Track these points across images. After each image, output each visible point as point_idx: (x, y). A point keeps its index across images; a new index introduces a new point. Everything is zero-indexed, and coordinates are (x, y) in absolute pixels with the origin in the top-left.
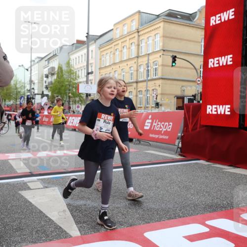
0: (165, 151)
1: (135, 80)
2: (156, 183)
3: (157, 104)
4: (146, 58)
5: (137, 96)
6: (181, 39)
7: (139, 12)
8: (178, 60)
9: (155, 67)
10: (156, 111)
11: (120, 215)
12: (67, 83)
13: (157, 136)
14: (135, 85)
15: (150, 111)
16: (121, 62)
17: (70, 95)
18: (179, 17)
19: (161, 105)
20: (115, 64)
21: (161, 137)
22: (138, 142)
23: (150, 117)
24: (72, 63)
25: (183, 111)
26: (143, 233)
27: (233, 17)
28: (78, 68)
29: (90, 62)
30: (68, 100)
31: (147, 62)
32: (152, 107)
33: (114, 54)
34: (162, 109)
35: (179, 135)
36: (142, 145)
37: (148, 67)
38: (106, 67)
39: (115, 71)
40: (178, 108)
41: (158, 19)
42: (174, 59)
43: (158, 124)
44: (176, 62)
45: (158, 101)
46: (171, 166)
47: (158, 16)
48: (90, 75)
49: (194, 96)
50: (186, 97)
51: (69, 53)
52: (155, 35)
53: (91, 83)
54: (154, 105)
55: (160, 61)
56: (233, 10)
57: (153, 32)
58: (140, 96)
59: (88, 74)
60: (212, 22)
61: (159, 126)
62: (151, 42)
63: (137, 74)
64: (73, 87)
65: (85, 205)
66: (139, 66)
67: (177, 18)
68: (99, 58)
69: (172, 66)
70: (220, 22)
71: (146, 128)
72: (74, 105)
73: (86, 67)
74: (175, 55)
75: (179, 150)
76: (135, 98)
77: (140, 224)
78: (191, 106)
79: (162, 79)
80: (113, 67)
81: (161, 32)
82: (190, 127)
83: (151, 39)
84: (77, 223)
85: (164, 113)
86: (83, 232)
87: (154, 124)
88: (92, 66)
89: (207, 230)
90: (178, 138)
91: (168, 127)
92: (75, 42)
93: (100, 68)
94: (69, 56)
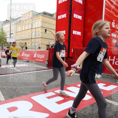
0: (42, 66)
1: (31, 38)
2: (37, 78)
3: (39, 48)
4: (35, 30)
5: (31, 44)
6: (48, 23)
7: (32, 11)
8: (47, 31)
9: (39, 33)
10: (39, 50)
11: (22, 91)
12: (1, 38)
13: (38, 60)
14: (31, 40)
15: (37, 50)
16: (25, 30)
17: (3, 42)
18: (48, 15)
19: (41, 48)
20: (22, 31)
21: (40, 60)
22: (31, 62)
23: (36, 52)
24: (4, 29)
25: (48, 50)
26: (31, 97)
27: (66, 17)
28: (6, 32)
29: (11, 29)
30: (2, 44)
31: (35, 31)
32: (38, 49)
33: (22, 27)
34: (42, 50)
35: (47, 59)
36: (33, 63)
37: (36, 33)
38: (18, 32)
39: (22, 34)
40: (47, 49)
41: (40, 15)
42: (46, 30)
43: (39, 55)
44: (46, 32)
45: (40, 46)
46: (44, 71)
47: (40, 13)
48: (11, 35)
49: (53, 45)
50: (50, 45)
51: (2, 25)
52: (39, 21)
53: (12, 38)
54: (38, 48)
55: (40, 31)
56: (66, 14)
57: (38, 19)
58: (33, 44)
59: (11, 34)
60: (59, 18)
61: (39, 56)
62: (37, 23)
63: (32, 35)
64: (4, 39)
65: (8, 88)
66: (32, 32)
67: (47, 15)
68: (16, 28)
69: (45, 33)
70: (61, 18)
71: (34, 57)
72: (5, 47)
73: (10, 31)
74: (46, 29)
75: (47, 65)
76: (31, 45)
77: (30, 94)
78: (51, 49)
79: (41, 38)
80: (21, 32)
81: (41, 19)
82: (51, 56)
83: (37, 22)
84: (3, 95)
85: (42, 51)
86: (6, 99)
87: (37, 55)
88: (12, 31)
89: (55, 94)
90: (46, 61)
91: (43, 56)
92: (5, 21)
93: (16, 32)
94: (2, 26)
